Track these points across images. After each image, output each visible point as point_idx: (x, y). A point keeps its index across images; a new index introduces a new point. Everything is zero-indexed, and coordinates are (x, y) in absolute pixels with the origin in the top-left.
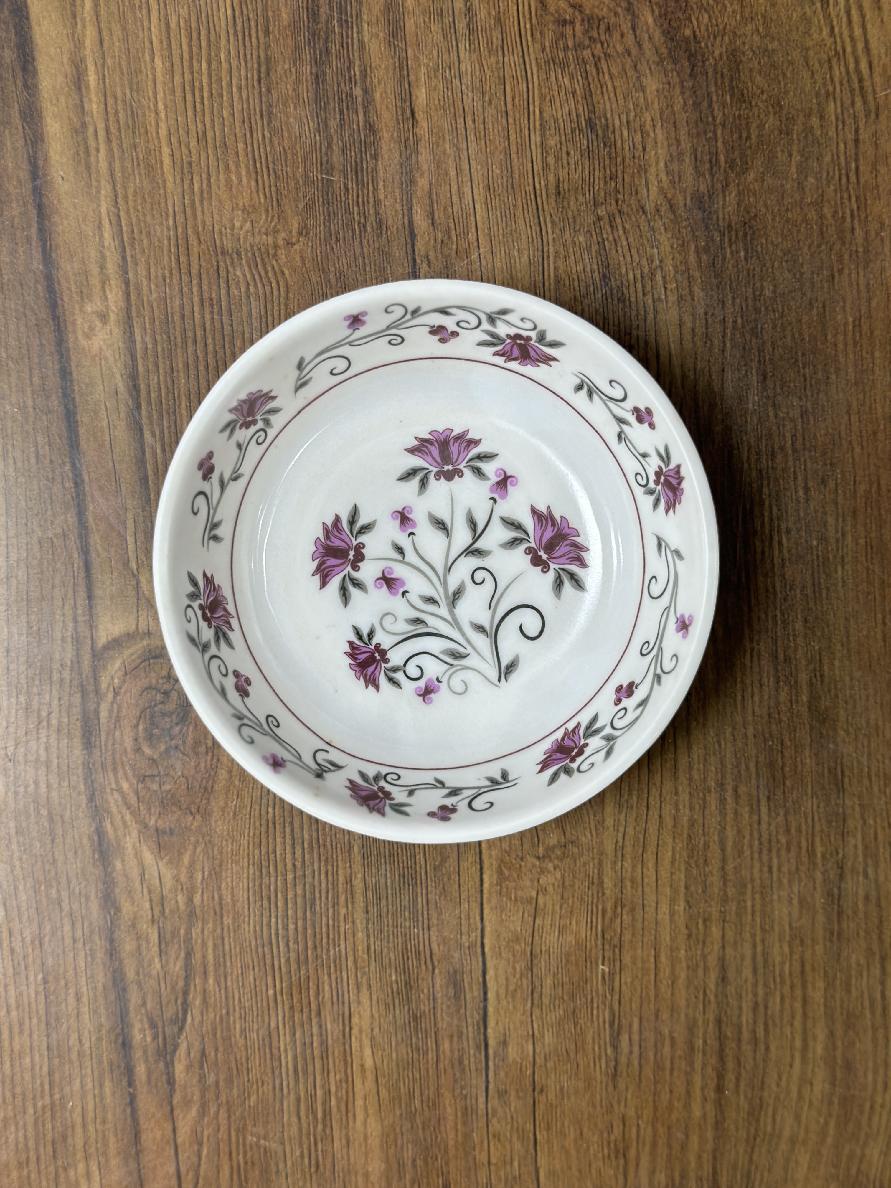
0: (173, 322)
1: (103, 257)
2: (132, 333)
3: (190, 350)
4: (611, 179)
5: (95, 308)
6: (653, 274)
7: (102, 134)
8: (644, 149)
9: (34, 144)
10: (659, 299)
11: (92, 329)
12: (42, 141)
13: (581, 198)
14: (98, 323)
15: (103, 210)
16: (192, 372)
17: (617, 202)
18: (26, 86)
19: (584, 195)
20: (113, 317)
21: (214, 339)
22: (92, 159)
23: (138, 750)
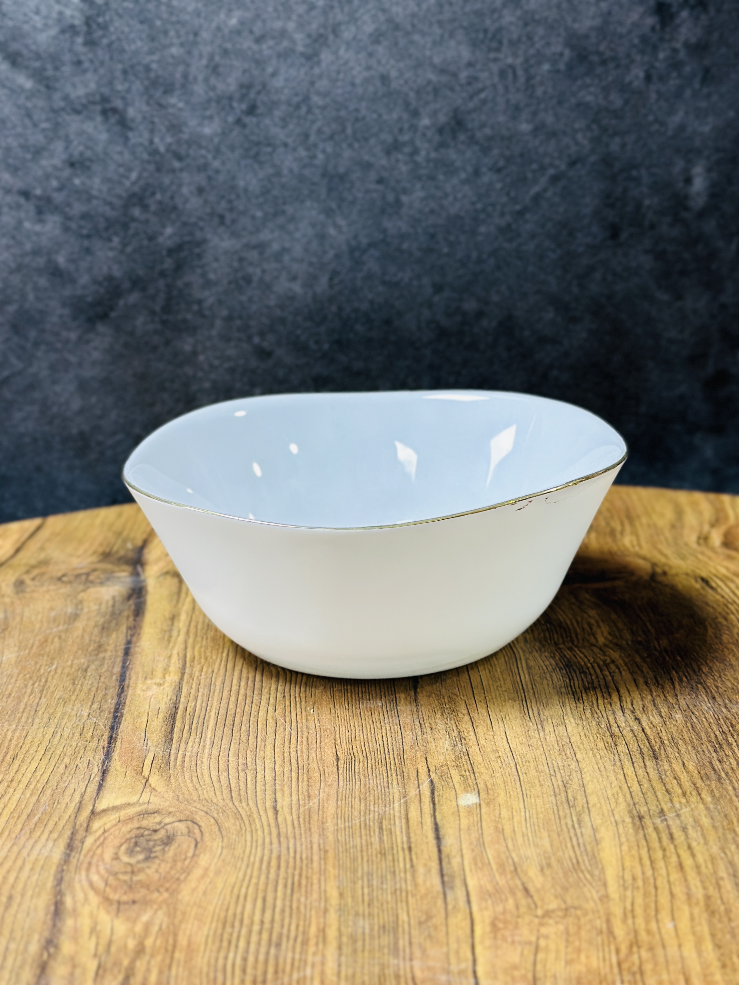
0: (215, 684)
1: (169, 666)
2: (180, 689)
3: (226, 693)
4: (567, 637)
5: (154, 681)
6: (607, 665)
7: (184, 630)
8: (591, 628)
9: (132, 636)
10: (614, 672)
11: (148, 689)
12: (139, 634)
13: (544, 643)
14: (155, 687)
15: (175, 651)
16: (224, 701)
17: (573, 643)
18: (135, 620)
19: (546, 641)
20: (166, 684)
21: (246, 689)
22: (173, 639)
23: (116, 857)
